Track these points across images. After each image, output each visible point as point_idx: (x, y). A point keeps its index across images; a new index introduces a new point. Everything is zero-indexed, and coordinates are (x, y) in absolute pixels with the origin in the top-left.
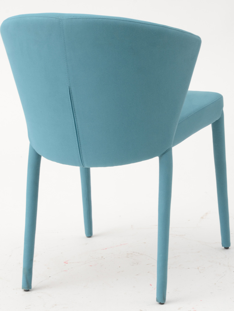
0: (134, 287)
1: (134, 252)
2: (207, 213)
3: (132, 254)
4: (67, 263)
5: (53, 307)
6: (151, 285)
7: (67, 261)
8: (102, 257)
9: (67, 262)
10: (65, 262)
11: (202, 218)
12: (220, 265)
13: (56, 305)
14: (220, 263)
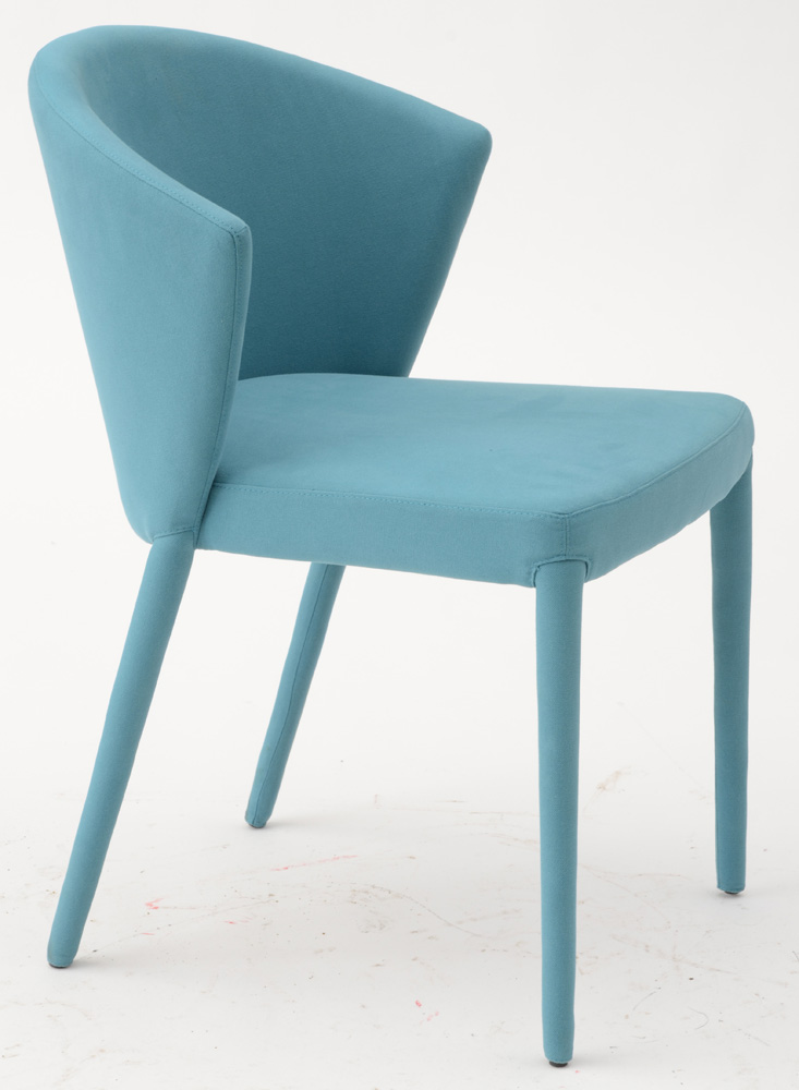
0: (363, 1007)
1: (373, 887)
2: (618, 773)
3: (367, 892)
4: (156, 908)
5: (93, 1056)
6: (418, 1004)
7: (157, 901)
8: (270, 895)
9: (155, 905)
10: (150, 905)
11: (602, 787)
12: (647, 951)
13: (102, 1051)
14: (647, 946)
